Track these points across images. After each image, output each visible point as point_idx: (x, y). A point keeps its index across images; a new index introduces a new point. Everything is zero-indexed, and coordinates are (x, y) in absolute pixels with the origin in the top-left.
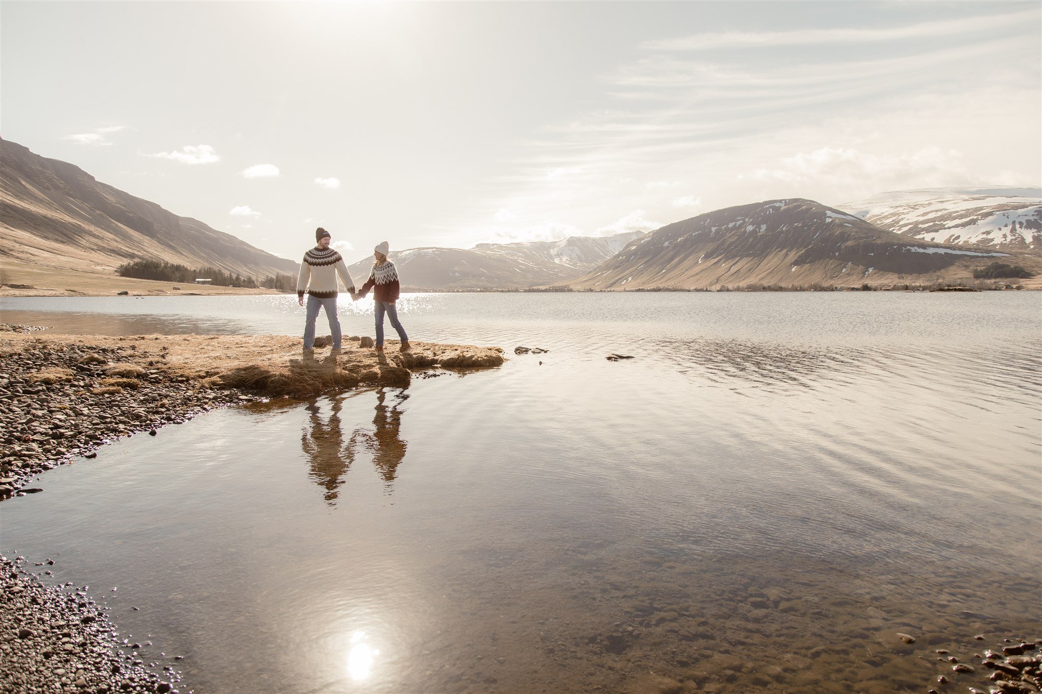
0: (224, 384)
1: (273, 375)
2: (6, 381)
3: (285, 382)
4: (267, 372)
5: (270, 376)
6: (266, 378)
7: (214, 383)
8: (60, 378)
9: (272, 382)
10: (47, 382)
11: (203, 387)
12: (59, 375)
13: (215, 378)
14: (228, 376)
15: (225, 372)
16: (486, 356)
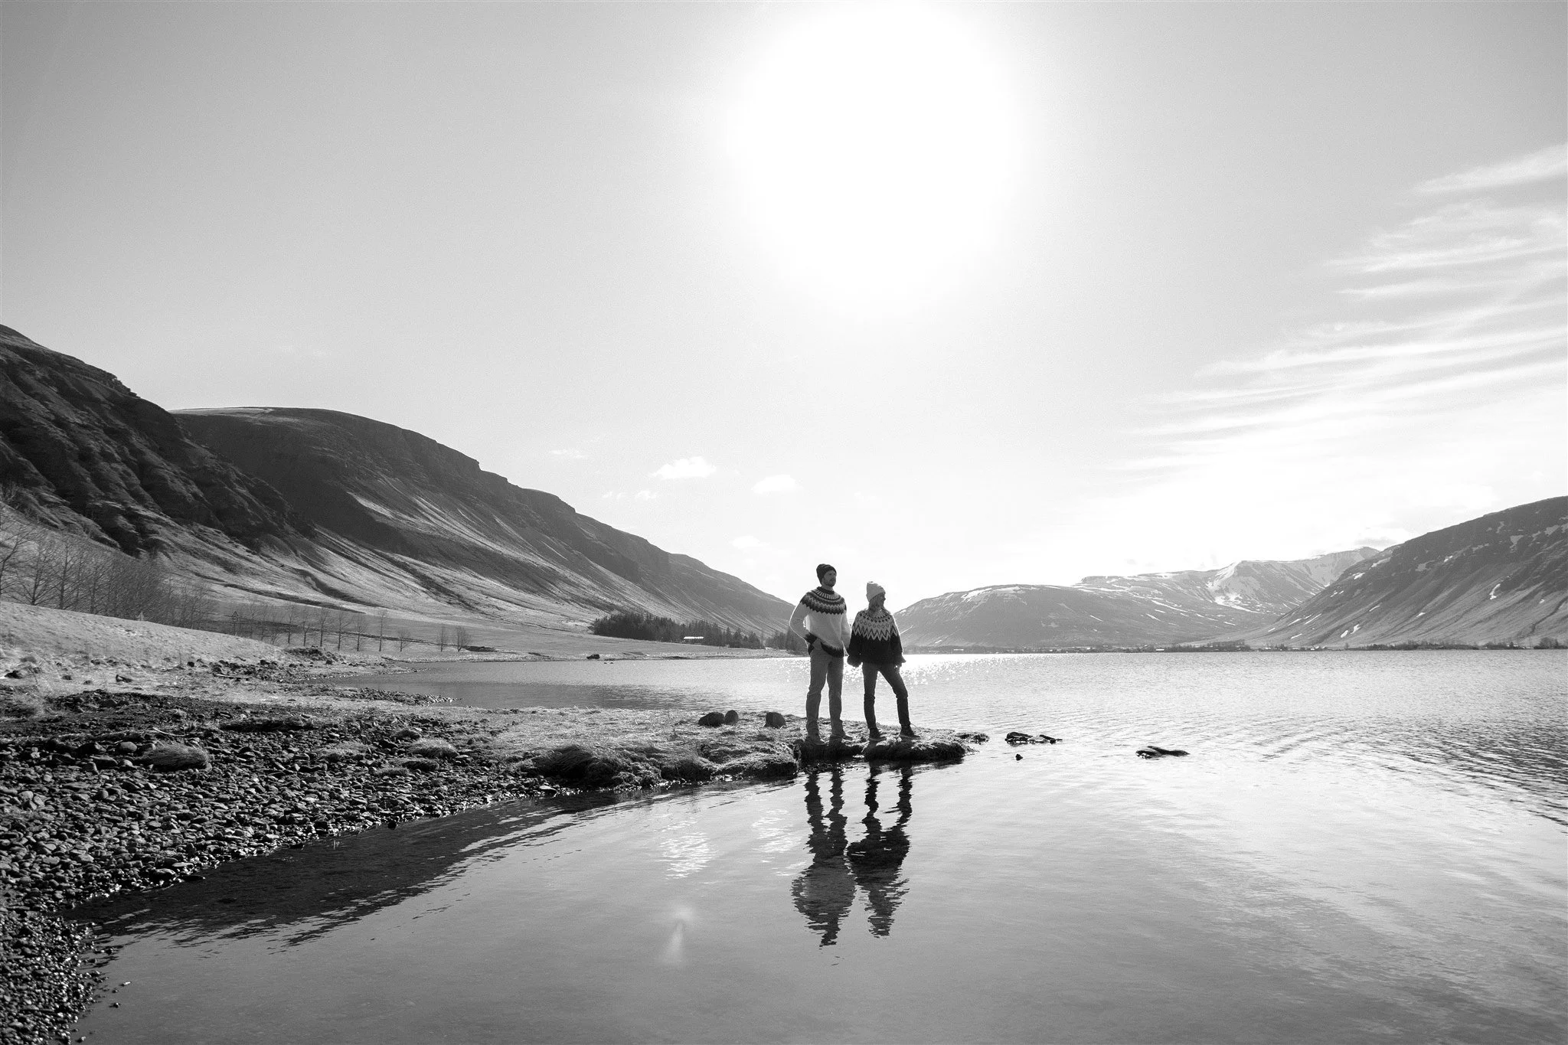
0: (535, 769)
1: (595, 758)
2: (292, 755)
3: (607, 769)
4: (589, 755)
5: (591, 761)
6: (587, 763)
7: (523, 768)
8: (351, 754)
9: (592, 769)
10: (333, 759)
11: (507, 772)
12: (351, 751)
13: (529, 763)
14: (544, 759)
15: (543, 754)
16: (935, 744)
